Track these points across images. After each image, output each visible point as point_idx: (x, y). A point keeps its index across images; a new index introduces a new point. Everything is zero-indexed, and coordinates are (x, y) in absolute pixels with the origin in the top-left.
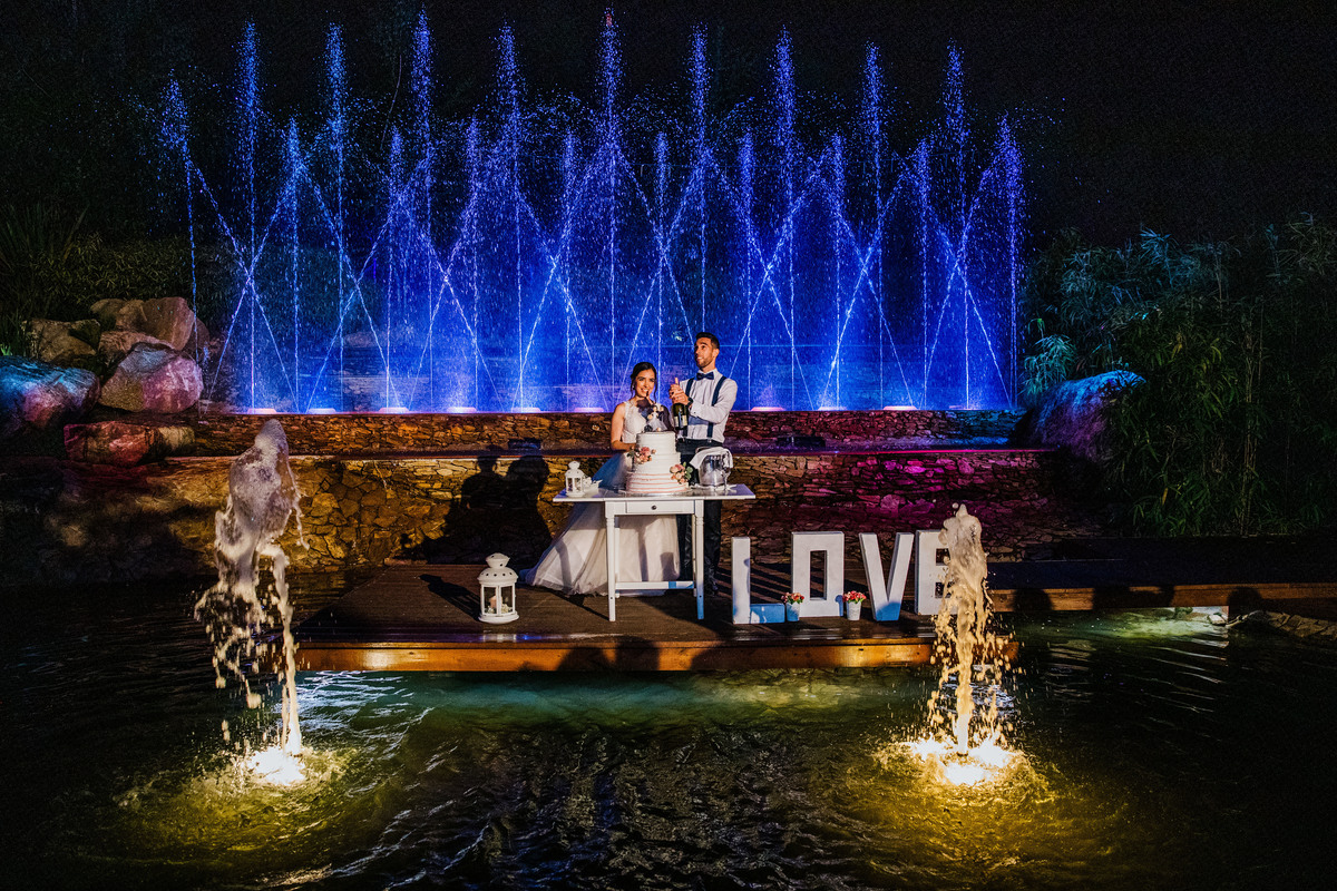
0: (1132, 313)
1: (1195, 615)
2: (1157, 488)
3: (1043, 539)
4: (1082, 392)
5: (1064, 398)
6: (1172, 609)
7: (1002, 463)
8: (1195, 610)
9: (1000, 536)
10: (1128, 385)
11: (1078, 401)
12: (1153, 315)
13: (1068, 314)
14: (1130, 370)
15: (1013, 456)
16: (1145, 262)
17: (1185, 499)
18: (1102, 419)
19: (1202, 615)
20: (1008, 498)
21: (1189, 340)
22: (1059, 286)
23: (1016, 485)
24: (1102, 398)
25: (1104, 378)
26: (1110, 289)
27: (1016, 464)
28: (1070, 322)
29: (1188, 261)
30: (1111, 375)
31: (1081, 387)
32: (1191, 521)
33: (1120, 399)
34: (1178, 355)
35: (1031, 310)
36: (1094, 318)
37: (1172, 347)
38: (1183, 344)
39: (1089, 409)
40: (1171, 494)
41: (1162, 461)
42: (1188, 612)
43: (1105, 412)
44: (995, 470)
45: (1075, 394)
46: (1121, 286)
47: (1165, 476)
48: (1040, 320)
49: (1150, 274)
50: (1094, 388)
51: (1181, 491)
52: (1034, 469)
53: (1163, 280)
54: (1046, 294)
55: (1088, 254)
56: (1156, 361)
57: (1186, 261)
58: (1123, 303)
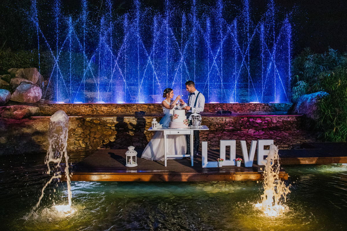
0: (325, 74)
1: (343, 166)
2: (332, 127)
3: (297, 142)
4: (310, 98)
5: (305, 99)
6: (336, 164)
7: (285, 119)
8: (343, 164)
9: (284, 141)
10: (324, 96)
11: (309, 101)
12: (332, 75)
13: (306, 74)
14: (325, 91)
15: (289, 117)
16: (330, 58)
17: (341, 130)
18: (316, 106)
19: (345, 166)
20: (287, 130)
21: (343, 83)
22: (304, 65)
23: (289, 126)
24: (316, 100)
25: (317, 94)
26: (319, 66)
27: (290, 120)
28: (307, 76)
29: (343, 58)
30: (319, 93)
31: (309, 96)
32: (342, 137)
33: (321, 100)
34: (339, 87)
35: (294, 73)
36: (314, 75)
37: (337, 84)
38: (341, 83)
39: (312, 103)
40: (337, 129)
41: (334, 119)
42: (341, 165)
43: (317, 104)
44: (283, 121)
45: (308, 99)
46: (323, 65)
47: (334, 124)
48: (297, 76)
49: (331, 62)
50: (313, 97)
51: (340, 128)
52: (295, 121)
53: (335, 63)
54: (299, 69)
55: (313, 56)
56: (332, 88)
57: (342, 58)
58: (323, 71)
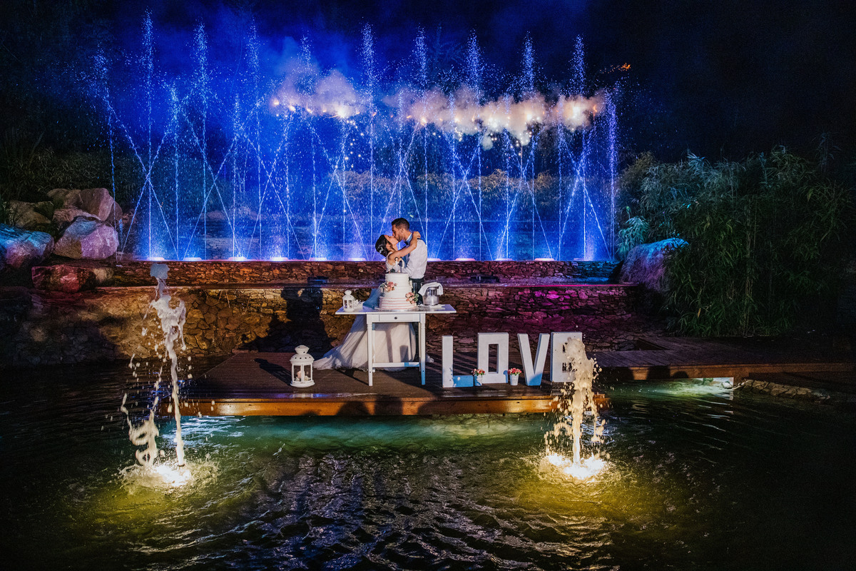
0: (681, 204)
1: (715, 382)
2: (694, 308)
3: (627, 338)
4: (652, 250)
5: (642, 254)
6: (702, 379)
7: (605, 293)
8: (715, 379)
9: (602, 336)
10: (679, 247)
11: (649, 256)
12: (693, 206)
13: (645, 204)
14: (681, 237)
15: (611, 289)
16: (690, 173)
17: (711, 314)
18: (663, 266)
19: (718, 383)
20: (608, 314)
21: (714, 221)
22: (639, 187)
23: (612, 306)
24: (664, 255)
25: (665, 243)
26: (670, 189)
27: (613, 294)
28: (646, 208)
29: (715, 173)
30: (669, 241)
31: (651, 248)
32: (714, 326)
33: (674, 256)
34: (707, 229)
35: (622, 202)
36: (660, 207)
37: (704, 224)
38: (710, 222)
39: (656, 261)
40: (703, 311)
41: (698, 291)
42: (711, 381)
43: (666, 263)
44: (600, 296)
45: (648, 252)
46: (676, 188)
47: (699, 301)
48: (628, 207)
49: (693, 181)
50: (659, 249)
51: (709, 309)
52: (622, 297)
53: (700, 184)
54: (632, 193)
55: (657, 168)
56: (695, 233)
57: (714, 173)
58: (677, 198)
